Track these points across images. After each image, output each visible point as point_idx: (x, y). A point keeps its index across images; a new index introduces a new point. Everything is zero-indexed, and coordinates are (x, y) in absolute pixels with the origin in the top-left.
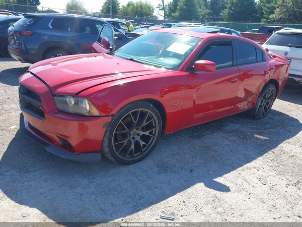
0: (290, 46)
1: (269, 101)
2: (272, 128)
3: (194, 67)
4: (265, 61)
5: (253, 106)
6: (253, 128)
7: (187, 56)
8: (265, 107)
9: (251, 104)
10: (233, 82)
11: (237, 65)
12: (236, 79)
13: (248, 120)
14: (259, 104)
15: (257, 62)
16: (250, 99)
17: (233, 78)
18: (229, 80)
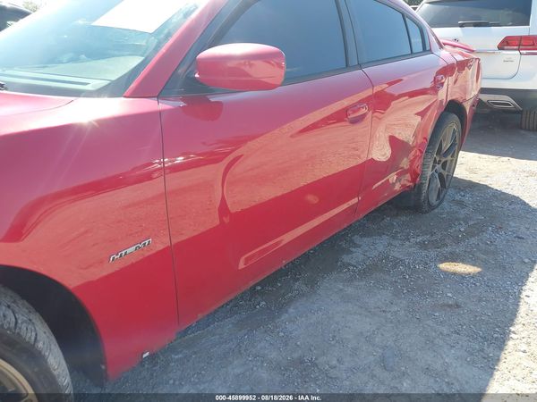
0: (462, 26)
1: (449, 158)
2: (473, 235)
3: (197, 76)
4: (430, 51)
5: (414, 180)
6: (423, 246)
7: (168, 35)
8: (441, 176)
9: (408, 176)
10: (355, 121)
11: (360, 66)
12: (363, 111)
13: (404, 218)
14: (429, 173)
15: (412, 54)
16: (405, 163)
17: (354, 107)
18: (340, 117)
